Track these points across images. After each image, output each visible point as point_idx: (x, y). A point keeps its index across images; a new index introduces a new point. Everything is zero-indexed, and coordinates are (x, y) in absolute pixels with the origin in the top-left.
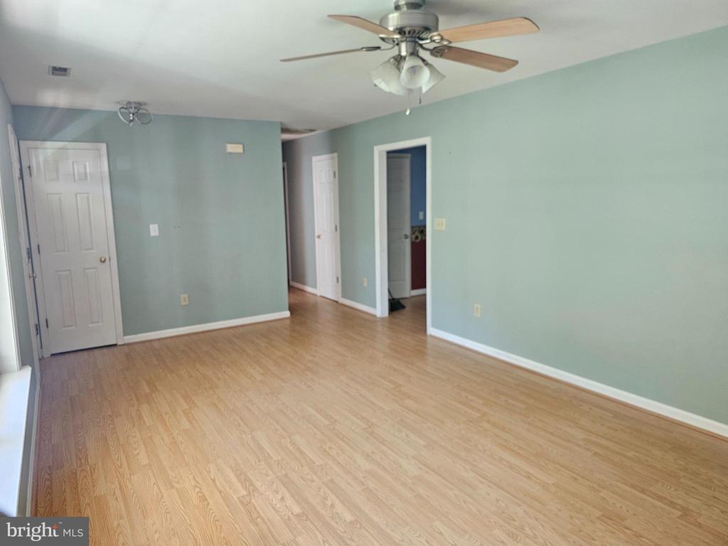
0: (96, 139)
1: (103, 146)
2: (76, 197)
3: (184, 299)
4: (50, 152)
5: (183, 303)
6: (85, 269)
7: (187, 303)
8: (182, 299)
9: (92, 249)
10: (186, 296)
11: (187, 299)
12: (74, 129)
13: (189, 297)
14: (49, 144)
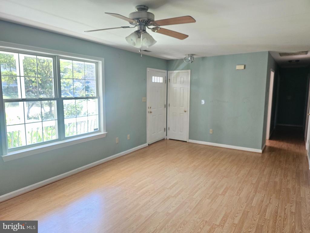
0: (188, 69)
1: (189, 71)
2: (180, 89)
3: (211, 131)
4: (175, 74)
5: (210, 133)
6: (180, 113)
7: (212, 133)
8: (210, 131)
9: (183, 107)
10: (212, 130)
11: (212, 131)
12: (182, 66)
13: (213, 131)
14: (175, 71)
